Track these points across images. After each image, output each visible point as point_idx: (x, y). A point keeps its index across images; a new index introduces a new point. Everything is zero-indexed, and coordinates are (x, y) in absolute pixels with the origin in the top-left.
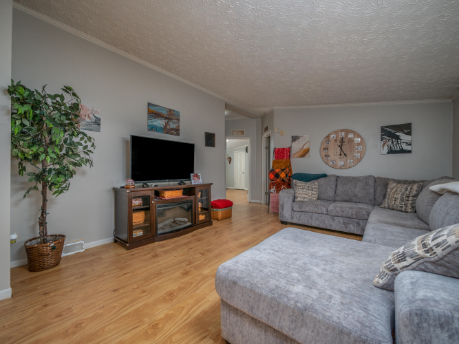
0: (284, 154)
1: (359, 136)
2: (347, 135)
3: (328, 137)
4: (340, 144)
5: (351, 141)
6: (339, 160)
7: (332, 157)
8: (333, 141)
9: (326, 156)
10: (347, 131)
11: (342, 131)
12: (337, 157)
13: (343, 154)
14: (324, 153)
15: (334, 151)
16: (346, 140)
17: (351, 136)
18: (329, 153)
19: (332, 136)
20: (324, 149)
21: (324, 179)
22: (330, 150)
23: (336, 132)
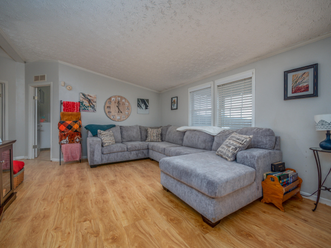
0: (74, 107)
1: (128, 102)
2: (121, 100)
3: (110, 99)
4: (117, 105)
5: (124, 104)
6: (117, 115)
7: (113, 113)
8: (113, 102)
9: (109, 112)
10: (122, 98)
11: (119, 97)
12: (116, 114)
13: (120, 111)
14: (107, 110)
15: (114, 109)
16: (121, 103)
17: (123, 101)
18: (111, 110)
19: (113, 99)
20: (108, 107)
21: (114, 128)
22: (111, 108)
23: (115, 96)
